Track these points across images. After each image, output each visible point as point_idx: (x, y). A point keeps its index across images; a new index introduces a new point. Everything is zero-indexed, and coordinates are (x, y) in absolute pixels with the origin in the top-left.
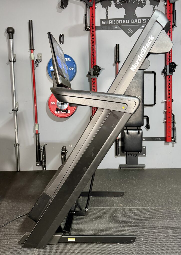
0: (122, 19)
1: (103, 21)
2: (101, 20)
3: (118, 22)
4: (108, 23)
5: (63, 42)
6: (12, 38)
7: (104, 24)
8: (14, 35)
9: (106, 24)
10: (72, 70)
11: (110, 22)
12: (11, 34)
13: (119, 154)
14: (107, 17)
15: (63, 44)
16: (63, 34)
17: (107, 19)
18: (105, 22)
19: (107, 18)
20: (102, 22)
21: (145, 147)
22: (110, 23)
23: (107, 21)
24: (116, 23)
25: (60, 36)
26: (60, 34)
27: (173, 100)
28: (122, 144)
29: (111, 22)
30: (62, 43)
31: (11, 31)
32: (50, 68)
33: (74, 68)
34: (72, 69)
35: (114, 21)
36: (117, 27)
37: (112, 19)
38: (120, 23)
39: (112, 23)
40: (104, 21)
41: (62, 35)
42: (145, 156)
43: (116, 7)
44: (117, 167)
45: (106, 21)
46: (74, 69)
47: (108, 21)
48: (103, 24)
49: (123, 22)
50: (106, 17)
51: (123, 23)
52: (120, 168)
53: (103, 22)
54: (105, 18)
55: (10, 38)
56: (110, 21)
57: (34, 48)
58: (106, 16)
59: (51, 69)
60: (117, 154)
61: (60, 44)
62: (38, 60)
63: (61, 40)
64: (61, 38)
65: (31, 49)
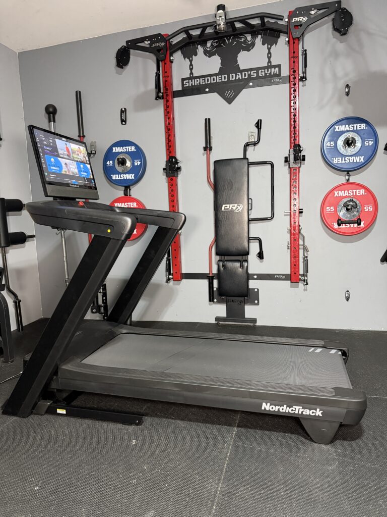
0: (216, 75)
1: (185, 82)
2: (183, 80)
3: (210, 80)
4: (193, 85)
5: (125, 121)
6: (54, 121)
7: (188, 85)
8: (57, 117)
9: (190, 85)
10: (138, 165)
11: (197, 81)
12: (51, 115)
13: (215, 300)
14: (191, 73)
15: (125, 124)
16: (125, 109)
17: (192, 78)
18: (189, 82)
19: (191, 76)
20: (185, 83)
21: (258, 289)
22: (196, 84)
23: (192, 81)
24: (206, 83)
25: (122, 111)
26: (121, 109)
27: (302, 209)
28: (219, 283)
29: (199, 82)
30: (124, 123)
31: (51, 110)
33: (141, 161)
34: (139, 163)
35: (204, 79)
36: (207, 90)
37: (199, 77)
38: (212, 82)
39: (200, 83)
40: (188, 81)
41: (123, 109)
42: (258, 304)
43: (206, 55)
44: (213, 321)
45: (190, 81)
46: (141, 164)
47: (193, 80)
48: (185, 86)
49: (217, 79)
51: (218, 81)
52: (216, 322)
53: (186, 82)
54: (189, 76)
55: (50, 121)
56: (196, 80)
57: (85, 135)
58: (189, 72)
59: (108, 165)
60: (211, 299)
61: (122, 124)
62: (91, 151)
63: (123, 118)
64: (123, 115)
65: (79, 136)
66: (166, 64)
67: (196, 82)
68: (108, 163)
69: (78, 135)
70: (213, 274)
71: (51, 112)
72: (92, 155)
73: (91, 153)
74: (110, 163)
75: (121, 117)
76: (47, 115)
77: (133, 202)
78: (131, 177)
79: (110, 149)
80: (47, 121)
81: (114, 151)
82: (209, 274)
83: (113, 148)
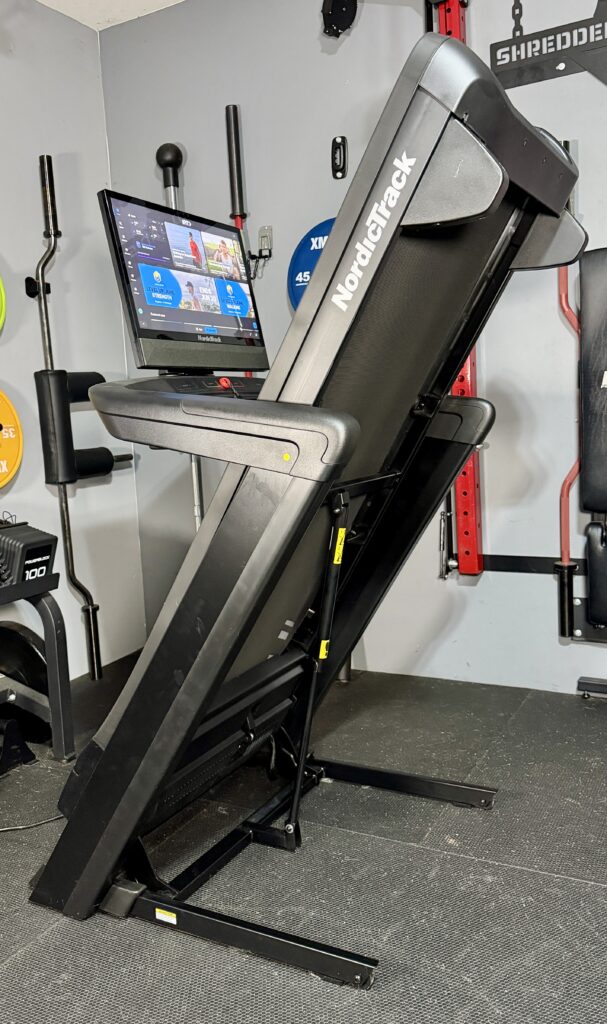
0: (586, 23)
1: (499, 53)
2: (494, 48)
3: (571, 40)
4: (523, 57)
5: (344, 171)
6: (176, 184)
7: (507, 61)
8: (183, 171)
9: (514, 59)
11: (534, 46)
12: (170, 169)
13: (578, 633)
14: (518, 27)
15: (343, 177)
16: (343, 138)
17: (519, 39)
18: (510, 52)
19: (518, 34)
20: (499, 57)
22: (530, 55)
23: (518, 48)
24: (559, 48)
25: (336, 146)
26: (335, 140)
28: (591, 587)
29: (537, 48)
30: (339, 175)
31: (169, 157)
32: (297, 279)
35: (551, 38)
36: (562, 66)
37: (539, 35)
38: (575, 43)
39: (540, 50)
40: (507, 49)
41: (339, 140)
44: (571, 689)
45: (514, 48)
47: (523, 46)
48: (499, 63)
49: (592, 35)
50: (515, 31)
51: (592, 39)
52: (581, 693)
53: (503, 53)
54: (511, 37)
55: (166, 185)
56: (529, 44)
58: (512, 24)
59: (298, 282)
60: (566, 630)
61: (335, 177)
62: (260, 251)
63: (338, 162)
64: (338, 155)
65: (233, 216)
66: (449, 10)
67: (527, 51)
68: (299, 278)
69: (230, 212)
70: (571, 560)
71: (171, 162)
72: (262, 261)
73: (261, 256)
74: (304, 276)
75: (334, 159)
76: (160, 172)
79: (306, 242)
80: (161, 183)
81: (314, 246)
82: (561, 559)
83: (312, 239)
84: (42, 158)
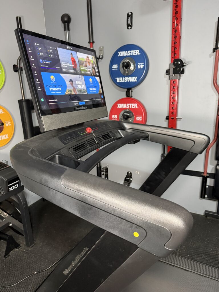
5: (131, 26)
6: (69, 30)
8: (71, 25)
10: (142, 68)
12: (66, 23)
13: (206, 196)
15: (131, 29)
16: (132, 13)
25: (128, 16)
26: (128, 14)
30: (130, 28)
32: (113, 67)
33: (144, 64)
34: (142, 66)
41: (130, 14)
46: (144, 67)
52: (205, 215)
55: (65, 30)
57: (94, 40)
59: (113, 68)
60: (202, 196)
61: (128, 28)
62: (99, 56)
63: (129, 22)
64: (129, 20)
65: (89, 42)
68: (114, 67)
69: (88, 41)
71: (66, 20)
72: (100, 60)
73: (99, 58)
74: (115, 67)
75: (127, 21)
76: (63, 25)
77: (134, 103)
78: (133, 79)
79: (116, 53)
80: (63, 29)
81: (119, 55)
83: (119, 52)
84: (17, 18)
